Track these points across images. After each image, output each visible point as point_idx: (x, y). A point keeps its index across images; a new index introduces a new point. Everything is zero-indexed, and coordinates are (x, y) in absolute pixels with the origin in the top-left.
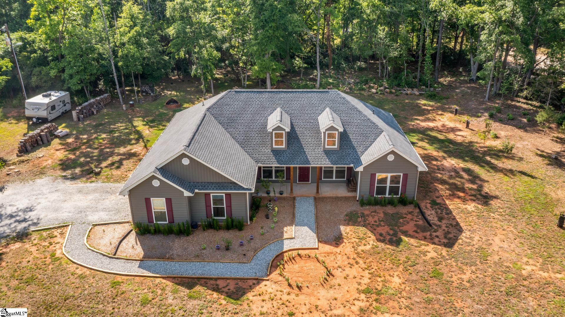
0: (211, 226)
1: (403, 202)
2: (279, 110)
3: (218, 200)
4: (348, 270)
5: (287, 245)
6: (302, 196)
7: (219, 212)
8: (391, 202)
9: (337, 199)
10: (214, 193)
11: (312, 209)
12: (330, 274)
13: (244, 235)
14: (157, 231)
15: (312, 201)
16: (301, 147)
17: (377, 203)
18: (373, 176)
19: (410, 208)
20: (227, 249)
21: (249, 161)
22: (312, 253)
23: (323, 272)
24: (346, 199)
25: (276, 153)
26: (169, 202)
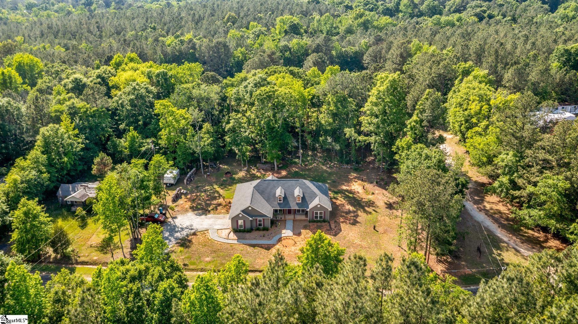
0: (258, 229)
1: (324, 221)
2: (280, 187)
3: (260, 221)
4: (301, 242)
5: (283, 235)
6: (289, 219)
7: (260, 225)
8: (319, 221)
9: (301, 220)
10: (259, 218)
11: (292, 224)
12: (296, 243)
13: (269, 232)
14: (240, 231)
15: (292, 221)
16: (288, 202)
17: (314, 222)
18: (313, 212)
19: (326, 223)
20: (264, 236)
21: (270, 207)
22: (291, 238)
23: (294, 242)
24: (305, 220)
25: (279, 204)
26: (244, 221)
